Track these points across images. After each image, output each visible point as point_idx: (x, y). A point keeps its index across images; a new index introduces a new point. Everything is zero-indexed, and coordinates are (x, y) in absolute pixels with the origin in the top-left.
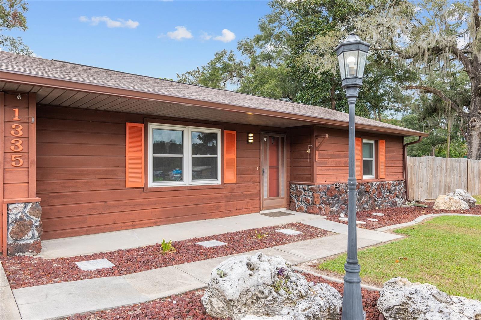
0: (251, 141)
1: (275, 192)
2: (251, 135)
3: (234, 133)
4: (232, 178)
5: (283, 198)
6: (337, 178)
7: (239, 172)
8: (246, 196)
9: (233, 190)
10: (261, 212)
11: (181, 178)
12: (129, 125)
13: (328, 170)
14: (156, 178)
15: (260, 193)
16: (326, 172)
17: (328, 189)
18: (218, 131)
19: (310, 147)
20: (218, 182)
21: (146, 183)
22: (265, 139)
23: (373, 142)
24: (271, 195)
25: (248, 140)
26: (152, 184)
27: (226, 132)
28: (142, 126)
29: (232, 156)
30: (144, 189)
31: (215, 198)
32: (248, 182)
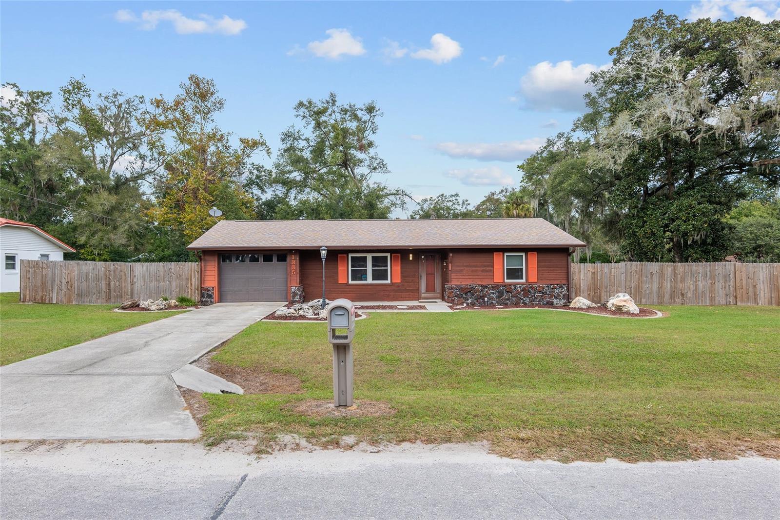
0: (411, 259)
1: (430, 288)
2: (411, 255)
3: (399, 255)
4: (398, 280)
5: (438, 293)
6: (473, 281)
7: (403, 276)
8: (408, 291)
9: (399, 286)
10: (420, 301)
11: (366, 280)
12: (339, 255)
13: (464, 275)
14: (352, 280)
15: (418, 290)
16: (461, 277)
17: (461, 288)
18: (388, 255)
19: (446, 261)
20: (389, 282)
21: (348, 281)
22: (423, 257)
23: (523, 254)
24: (427, 291)
25: (409, 258)
26: (350, 282)
27: (393, 255)
28: (346, 255)
29: (398, 268)
30: (347, 284)
31: (386, 290)
32: (409, 282)
